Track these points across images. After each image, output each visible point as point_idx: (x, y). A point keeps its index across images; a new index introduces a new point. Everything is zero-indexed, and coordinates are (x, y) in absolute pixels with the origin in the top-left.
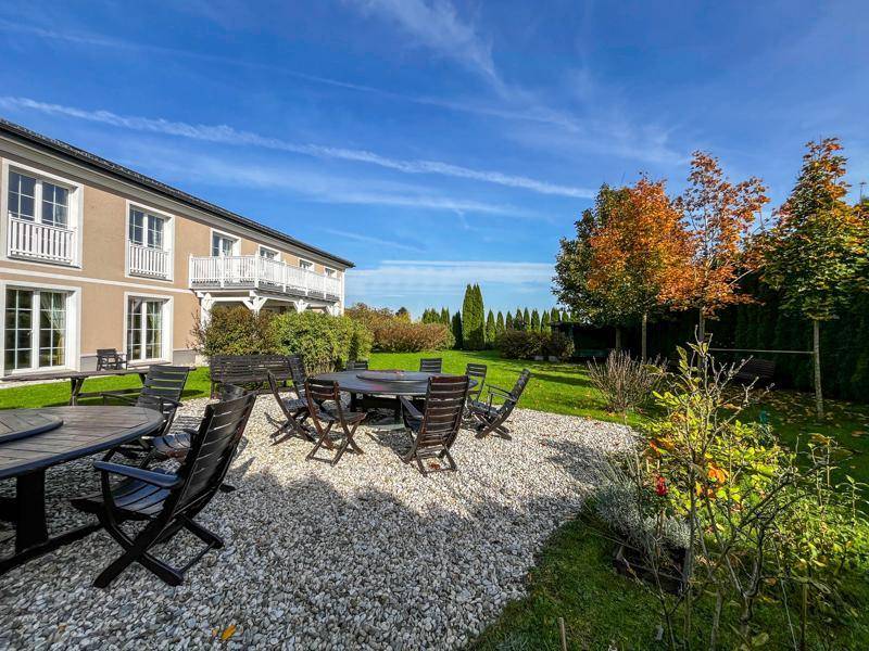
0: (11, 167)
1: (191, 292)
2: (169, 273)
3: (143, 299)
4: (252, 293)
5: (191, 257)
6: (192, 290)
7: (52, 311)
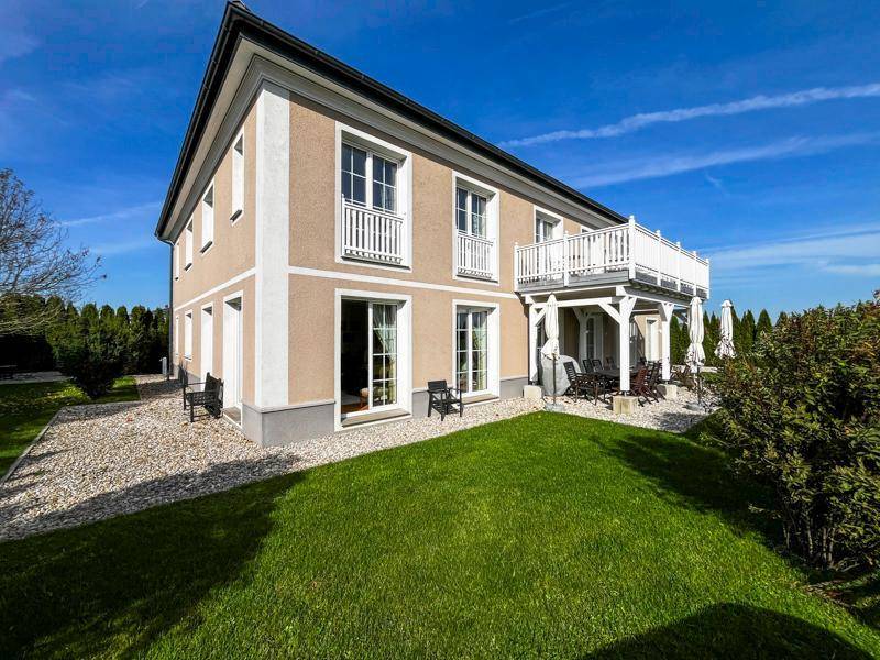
0: (345, 134)
1: (516, 297)
2: (493, 270)
3: (469, 308)
4: (620, 290)
5: (516, 247)
6: (517, 293)
7: (383, 329)
